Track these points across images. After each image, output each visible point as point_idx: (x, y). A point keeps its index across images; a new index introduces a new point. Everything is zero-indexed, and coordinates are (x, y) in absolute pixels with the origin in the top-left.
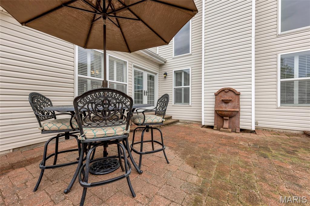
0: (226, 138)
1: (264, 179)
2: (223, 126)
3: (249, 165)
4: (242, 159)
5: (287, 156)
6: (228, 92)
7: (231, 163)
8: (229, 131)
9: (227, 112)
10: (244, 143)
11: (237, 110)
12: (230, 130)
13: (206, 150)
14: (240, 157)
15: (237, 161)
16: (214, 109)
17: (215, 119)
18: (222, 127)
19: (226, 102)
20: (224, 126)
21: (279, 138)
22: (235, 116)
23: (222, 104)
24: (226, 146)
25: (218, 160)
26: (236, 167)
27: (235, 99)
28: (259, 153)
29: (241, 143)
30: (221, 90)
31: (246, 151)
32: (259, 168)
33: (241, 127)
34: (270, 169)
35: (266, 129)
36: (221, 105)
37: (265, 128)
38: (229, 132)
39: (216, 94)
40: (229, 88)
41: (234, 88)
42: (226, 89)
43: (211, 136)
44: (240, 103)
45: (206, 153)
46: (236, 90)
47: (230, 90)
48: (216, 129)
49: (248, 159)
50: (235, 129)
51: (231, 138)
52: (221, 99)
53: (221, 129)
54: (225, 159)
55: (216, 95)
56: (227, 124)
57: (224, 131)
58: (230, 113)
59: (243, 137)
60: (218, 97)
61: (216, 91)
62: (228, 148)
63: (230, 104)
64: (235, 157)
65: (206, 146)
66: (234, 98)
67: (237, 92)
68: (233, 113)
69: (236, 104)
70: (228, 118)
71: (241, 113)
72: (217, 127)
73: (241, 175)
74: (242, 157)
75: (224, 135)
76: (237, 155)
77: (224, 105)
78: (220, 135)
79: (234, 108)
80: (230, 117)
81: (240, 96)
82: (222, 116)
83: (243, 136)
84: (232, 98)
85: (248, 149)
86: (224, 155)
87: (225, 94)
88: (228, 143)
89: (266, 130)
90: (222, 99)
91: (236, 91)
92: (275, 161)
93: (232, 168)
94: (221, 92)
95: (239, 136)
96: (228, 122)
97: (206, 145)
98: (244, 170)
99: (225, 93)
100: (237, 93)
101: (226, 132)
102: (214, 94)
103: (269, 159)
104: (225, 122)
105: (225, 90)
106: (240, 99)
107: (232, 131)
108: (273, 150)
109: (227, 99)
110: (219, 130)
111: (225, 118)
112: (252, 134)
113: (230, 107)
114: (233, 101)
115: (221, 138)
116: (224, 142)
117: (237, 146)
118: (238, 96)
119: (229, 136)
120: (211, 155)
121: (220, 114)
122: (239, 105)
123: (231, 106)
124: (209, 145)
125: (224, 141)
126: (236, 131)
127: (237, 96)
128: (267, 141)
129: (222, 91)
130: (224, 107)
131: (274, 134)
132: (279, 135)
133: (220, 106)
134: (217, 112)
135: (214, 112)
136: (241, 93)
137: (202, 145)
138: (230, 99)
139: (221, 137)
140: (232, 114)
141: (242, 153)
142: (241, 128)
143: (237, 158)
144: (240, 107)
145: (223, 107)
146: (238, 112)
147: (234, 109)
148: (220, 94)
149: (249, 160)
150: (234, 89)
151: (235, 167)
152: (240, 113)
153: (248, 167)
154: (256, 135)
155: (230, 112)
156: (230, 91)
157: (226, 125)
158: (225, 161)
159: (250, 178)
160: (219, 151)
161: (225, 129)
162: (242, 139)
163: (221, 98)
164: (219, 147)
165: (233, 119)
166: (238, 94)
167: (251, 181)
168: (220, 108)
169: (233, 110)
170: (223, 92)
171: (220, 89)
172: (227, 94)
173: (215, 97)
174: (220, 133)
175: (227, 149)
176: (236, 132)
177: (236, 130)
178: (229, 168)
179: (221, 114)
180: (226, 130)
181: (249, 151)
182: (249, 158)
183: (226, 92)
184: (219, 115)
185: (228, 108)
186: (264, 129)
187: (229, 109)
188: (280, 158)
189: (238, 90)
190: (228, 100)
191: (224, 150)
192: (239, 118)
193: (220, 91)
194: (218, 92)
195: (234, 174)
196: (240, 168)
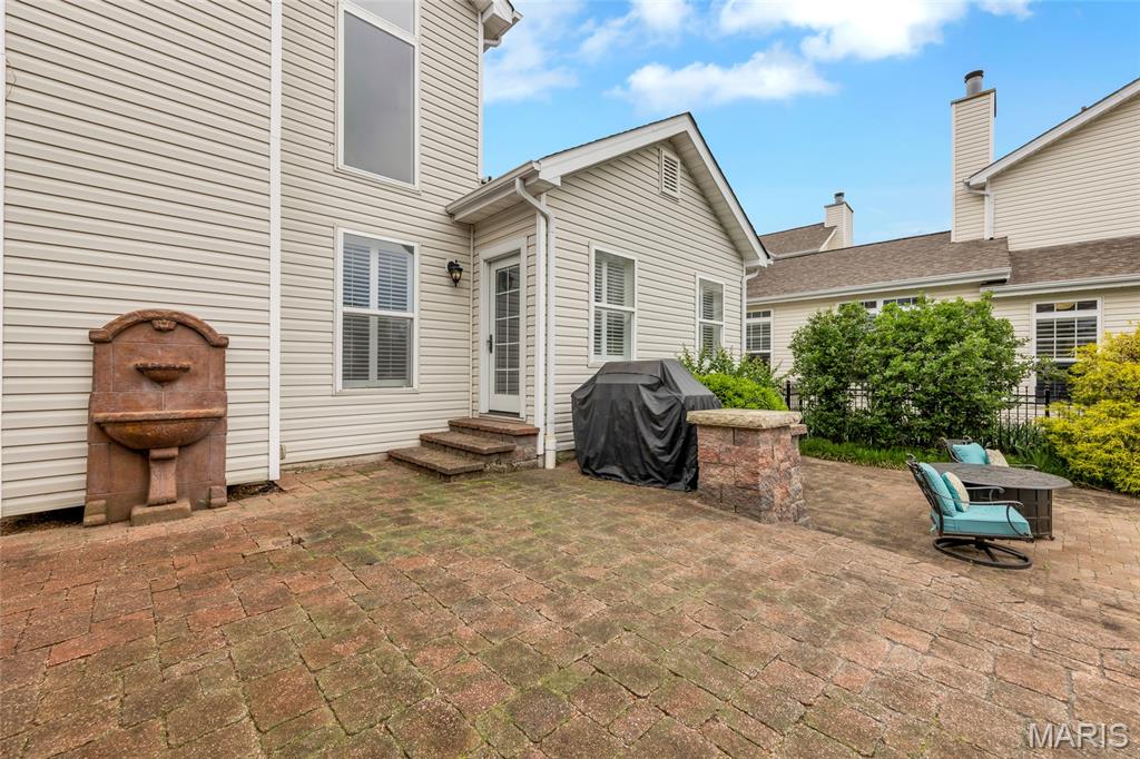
0: (187, 546)
1: (416, 637)
2: (146, 493)
3: (353, 619)
4: (317, 609)
5: (407, 534)
6: (169, 330)
7: (293, 647)
8: (181, 510)
9: (173, 426)
10: (275, 539)
11: (217, 410)
12: (186, 504)
13: (119, 659)
14: (304, 602)
15: (305, 625)
16: (86, 413)
17: (89, 465)
18: (143, 499)
19: (161, 377)
20: (154, 494)
21: (348, 485)
22: (205, 436)
23: (138, 385)
24: (219, 581)
25: (228, 672)
26: (323, 654)
27: (206, 365)
28: (346, 554)
29: (268, 544)
30: (135, 318)
31: (307, 566)
32: (383, 607)
33: (232, 478)
34: (407, 595)
35: (305, 464)
36: (134, 392)
37: (301, 465)
38: (184, 514)
39: (95, 336)
40: (177, 313)
41: (200, 318)
42: (161, 316)
43: (95, 569)
44: (227, 380)
45: (141, 678)
46: (210, 324)
47: (183, 324)
48: (101, 517)
49: (332, 594)
50: (205, 494)
51: (207, 539)
52: (131, 365)
53: (138, 511)
54: (258, 647)
55: (98, 340)
56: (166, 478)
57: (156, 518)
58: (185, 428)
59: (253, 520)
60: (112, 355)
61: (100, 322)
62: (234, 590)
63: (180, 387)
64: (287, 612)
65: (104, 638)
66: (202, 361)
67: (216, 335)
68: (203, 424)
69: (213, 383)
70: (174, 452)
71: (229, 421)
72: (106, 505)
73: (358, 674)
74: (311, 600)
75: (167, 538)
76: (288, 601)
77: (148, 391)
78: (143, 543)
79: (201, 405)
80: (180, 447)
81: (227, 352)
82: (137, 446)
83: (249, 514)
84: (191, 358)
85: (307, 557)
86: (241, 631)
87: (152, 341)
88: (217, 563)
89: (303, 468)
90: (140, 362)
91: (210, 329)
92: (398, 562)
93: (313, 667)
94: (130, 326)
95: (236, 521)
96: (172, 468)
97: (101, 633)
98: (352, 646)
99: (156, 336)
100: (216, 341)
101: (166, 521)
102: (87, 333)
103: (382, 565)
104: (156, 470)
105: (158, 319)
106: (227, 366)
107: (196, 507)
108: (369, 527)
109: (171, 363)
110: (128, 519)
111: (155, 453)
112: (273, 496)
113: (182, 401)
114: (196, 375)
115: (164, 553)
116: (194, 569)
117: (260, 562)
118: (219, 350)
119: (196, 535)
120: (177, 671)
121: (131, 437)
122: (223, 388)
123: (184, 395)
124: (125, 623)
125: (193, 566)
126: (213, 501)
127: (214, 351)
128: (333, 508)
129: (136, 323)
130: (151, 401)
131: (331, 478)
132: (343, 476)
133: (124, 401)
134: (109, 430)
135: (85, 429)
136: (231, 339)
137: (77, 646)
138: (185, 364)
139: (159, 549)
140: (197, 429)
141: (298, 582)
142: (229, 483)
143: (301, 615)
144: (226, 398)
145: (143, 403)
146: (220, 419)
147: (203, 407)
148: (126, 339)
149: (341, 596)
150: (201, 322)
151: (317, 654)
152: (225, 422)
153: (355, 627)
154: (287, 497)
155: (190, 424)
156: (180, 328)
157: (163, 483)
158: (267, 657)
159: (387, 662)
160: (204, 624)
161: (158, 504)
162: (257, 528)
163: (130, 360)
164: (191, 606)
165: (198, 450)
166: (220, 345)
167: (399, 671)
168: (128, 408)
169: (202, 411)
170: (146, 329)
171: (125, 313)
172: (167, 338)
173: (91, 349)
174: (138, 533)
175: (232, 598)
176: (209, 506)
177: (210, 498)
178: (300, 675)
179: (139, 438)
180: (169, 507)
181: (316, 562)
182: (334, 592)
183: (160, 330)
184: (118, 443)
185: (172, 404)
186: (298, 469)
187: (177, 407)
188: (399, 545)
189: (220, 329)
190: (174, 368)
191: (225, 607)
192: (223, 444)
193: (129, 321)
194: (111, 324)
195: (337, 686)
196: (338, 647)
